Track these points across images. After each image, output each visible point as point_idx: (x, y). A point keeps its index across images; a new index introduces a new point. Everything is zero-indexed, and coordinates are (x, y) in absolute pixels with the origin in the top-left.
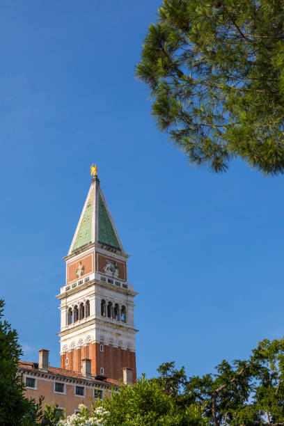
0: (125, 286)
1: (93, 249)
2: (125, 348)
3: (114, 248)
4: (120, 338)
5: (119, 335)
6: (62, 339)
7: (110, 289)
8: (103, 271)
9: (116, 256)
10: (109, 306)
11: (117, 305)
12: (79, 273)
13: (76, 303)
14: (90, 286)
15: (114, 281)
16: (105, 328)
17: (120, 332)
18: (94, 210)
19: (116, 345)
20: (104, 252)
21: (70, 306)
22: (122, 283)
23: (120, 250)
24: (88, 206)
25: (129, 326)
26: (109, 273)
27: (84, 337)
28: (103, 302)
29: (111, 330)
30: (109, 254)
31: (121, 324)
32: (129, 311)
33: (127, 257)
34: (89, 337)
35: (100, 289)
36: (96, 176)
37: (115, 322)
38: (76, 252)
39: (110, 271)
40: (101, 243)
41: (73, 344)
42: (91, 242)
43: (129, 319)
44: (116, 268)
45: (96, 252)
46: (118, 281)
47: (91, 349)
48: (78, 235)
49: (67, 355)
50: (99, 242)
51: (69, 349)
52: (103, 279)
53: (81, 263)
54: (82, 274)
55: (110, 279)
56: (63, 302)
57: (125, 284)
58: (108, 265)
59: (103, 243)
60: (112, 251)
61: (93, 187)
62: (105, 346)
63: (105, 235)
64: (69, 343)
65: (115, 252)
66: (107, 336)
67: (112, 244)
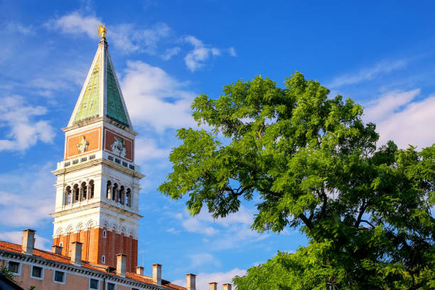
0: (132, 167)
1: (100, 124)
2: (128, 235)
3: (123, 124)
4: (124, 224)
5: (124, 220)
6: (56, 220)
7: (117, 170)
8: (110, 149)
9: (124, 133)
10: (114, 188)
11: (122, 187)
12: (82, 148)
13: (77, 182)
14: (96, 165)
15: (122, 161)
16: (110, 212)
17: (124, 217)
18: (103, 78)
19: (119, 232)
20: (112, 127)
21: (69, 184)
22: (129, 164)
23: (128, 126)
24: (95, 73)
25: (134, 212)
26: (116, 151)
27: (85, 221)
28: (109, 183)
29: (115, 214)
30: (118, 130)
31: (126, 208)
32: (135, 194)
33: (135, 134)
34: (90, 222)
35: (106, 168)
36: (105, 38)
37: (119, 205)
38: (80, 124)
39: (117, 150)
40: (109, 117)
41: (70, 227)
42: (98, 116)
43: (134, 203)
44: (124, 146)
45: (104, 128)
46: (125, 161)
47: (92, 234)
48: (82, 105)
49: (62, 239)
50: (107, 116)
51: (65, 233)
52: (110, 158)
53: (85, 138)
54: (85, 150)
55: (118, 158)
56: (60, 179)
57: (132, 164)
58: (116, 143)
59: (111, 118)
60: (120, 128)
61: (100, 51)
62: (108, 232)
63: (114, 109)
64: (65, 226)
65: (124, 129)
66: (111, 221)
67: (121, 120)
